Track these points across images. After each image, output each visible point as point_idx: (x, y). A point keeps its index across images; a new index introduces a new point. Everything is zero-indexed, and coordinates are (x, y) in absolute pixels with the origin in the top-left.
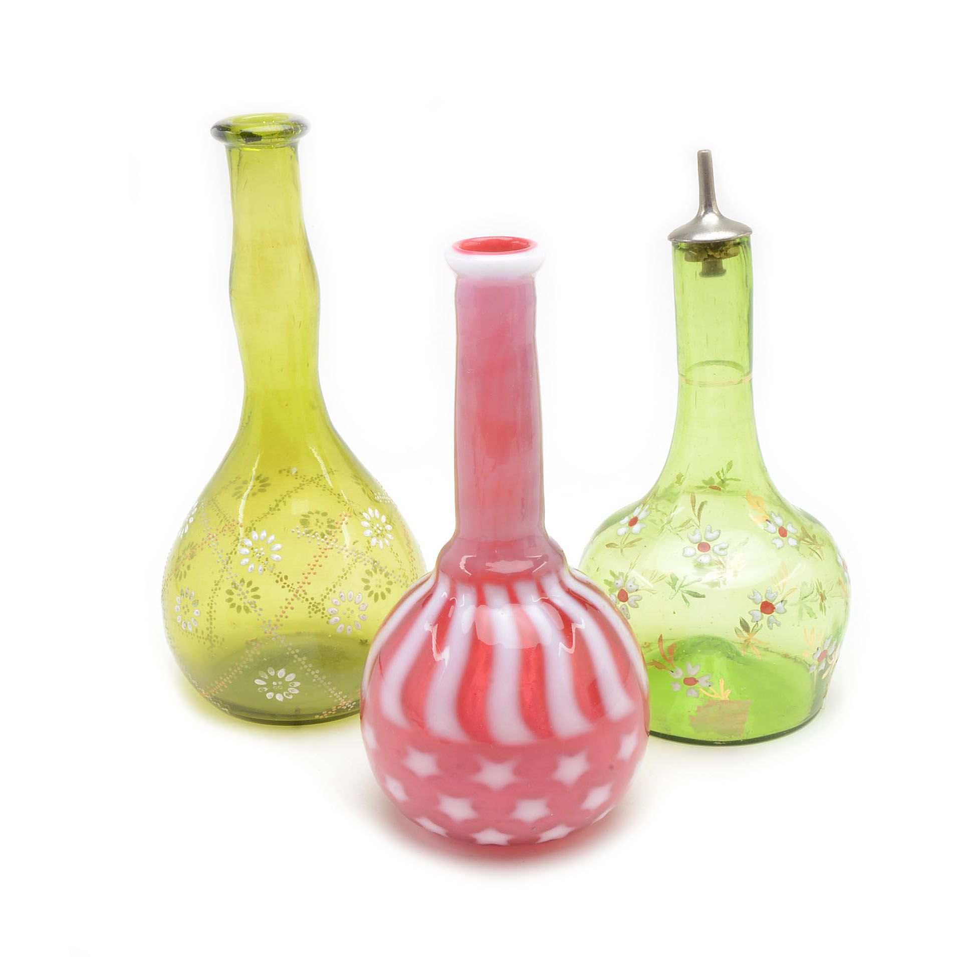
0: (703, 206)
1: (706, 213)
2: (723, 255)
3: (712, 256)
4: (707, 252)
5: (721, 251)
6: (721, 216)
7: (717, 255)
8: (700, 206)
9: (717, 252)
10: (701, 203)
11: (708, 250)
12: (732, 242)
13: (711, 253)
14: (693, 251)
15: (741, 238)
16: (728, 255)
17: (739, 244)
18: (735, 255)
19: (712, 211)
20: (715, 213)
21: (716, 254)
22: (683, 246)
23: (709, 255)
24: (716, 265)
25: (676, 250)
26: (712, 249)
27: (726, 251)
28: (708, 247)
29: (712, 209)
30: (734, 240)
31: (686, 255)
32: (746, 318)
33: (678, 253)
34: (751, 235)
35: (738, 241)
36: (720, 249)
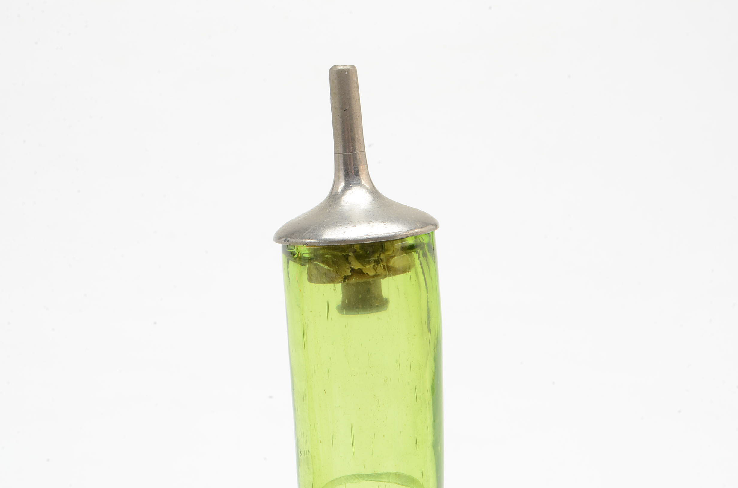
0: (342, 174)
1: (347, 187)
2: (380, 270)
3: (359, 273)
4: (350, 264)
5: (377, 262)
6: (374, 192)
7: (369, 269)
8: (335, 174)
9: (369, 263)
10: (337, 170)
11: (349, 258)
12: (398, 245)
13: (356, 265)
14: (323, 262)
15: (415, 236)
16: (391, 271)
17: (412, 248)
18: (405, 270)
19: (359, 184)
20: (365, 187)
21: (368, 267)
22: (305, 251)
23: (353, 270)
24: (368, 290)
25: (290, 261)
26: (359, 258)
27: (388, 261)
28: (351, 254)
29: (360, 180)
30: (402, 239)
31: (309, 269)
32: (428, 395)
33: (294, 267)
34: (436, 232)
35: (410, 241)
36: (376, 257)
